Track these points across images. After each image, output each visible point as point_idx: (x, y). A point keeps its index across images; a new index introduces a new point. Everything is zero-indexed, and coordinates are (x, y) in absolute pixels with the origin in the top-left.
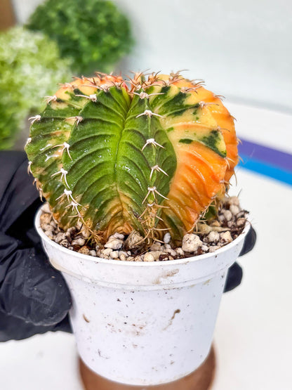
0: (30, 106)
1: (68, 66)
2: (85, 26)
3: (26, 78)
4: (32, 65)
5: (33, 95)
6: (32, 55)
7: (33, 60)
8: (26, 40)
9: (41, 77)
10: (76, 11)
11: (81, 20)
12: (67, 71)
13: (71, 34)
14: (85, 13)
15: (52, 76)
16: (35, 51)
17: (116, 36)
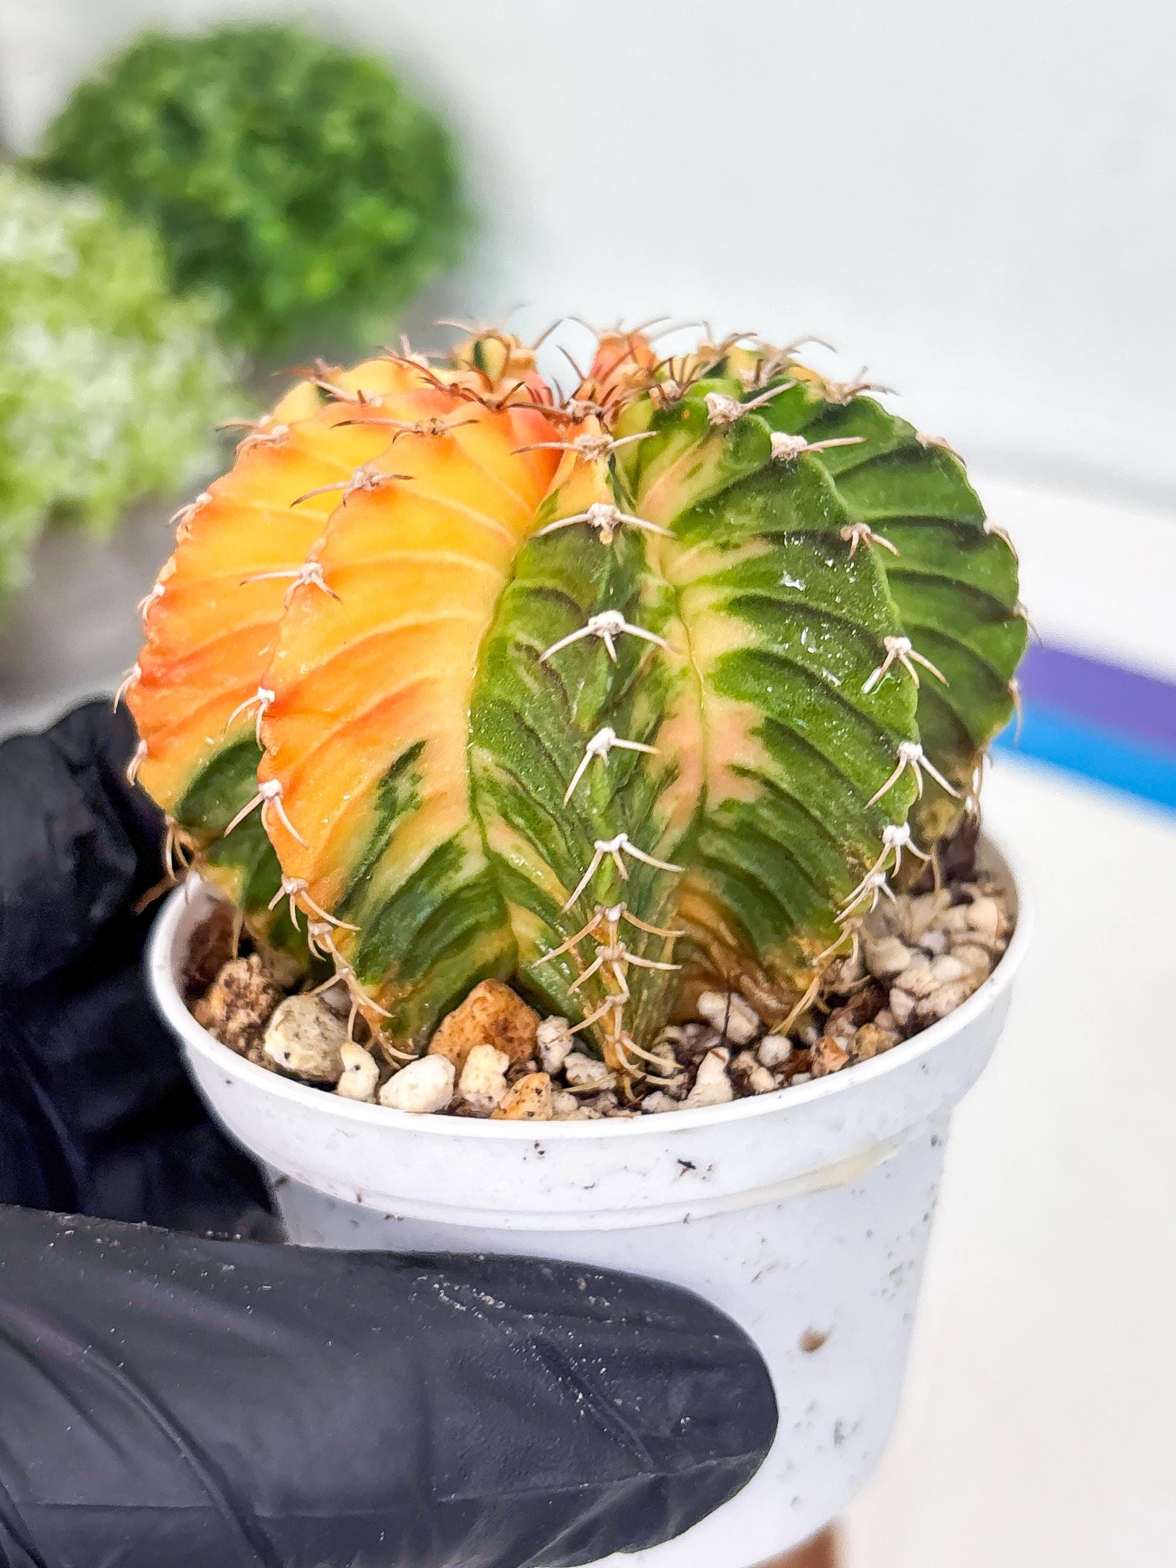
0: (48, 497)
1: (203, 326)
2: (271, 161)
3: (30, 379)
4: (55, 328)
5: (60, 451)
6: (54, 286)
7: (58, 305)
8: (30, 226)
9: (93, 372)
10: (235, 102)
11: (253, 139)
12: (202, 350)
13: (217, 194)
14: (269, 109)
15: (140, 369)
16: (66, 270)
17: (398, 200)
